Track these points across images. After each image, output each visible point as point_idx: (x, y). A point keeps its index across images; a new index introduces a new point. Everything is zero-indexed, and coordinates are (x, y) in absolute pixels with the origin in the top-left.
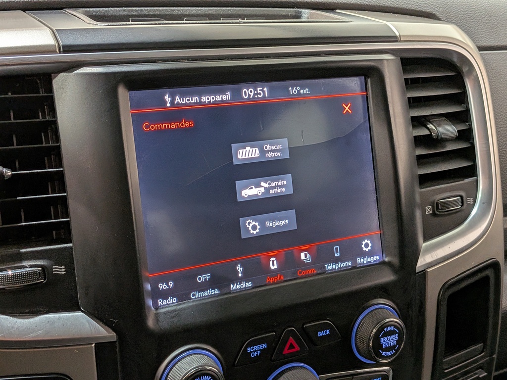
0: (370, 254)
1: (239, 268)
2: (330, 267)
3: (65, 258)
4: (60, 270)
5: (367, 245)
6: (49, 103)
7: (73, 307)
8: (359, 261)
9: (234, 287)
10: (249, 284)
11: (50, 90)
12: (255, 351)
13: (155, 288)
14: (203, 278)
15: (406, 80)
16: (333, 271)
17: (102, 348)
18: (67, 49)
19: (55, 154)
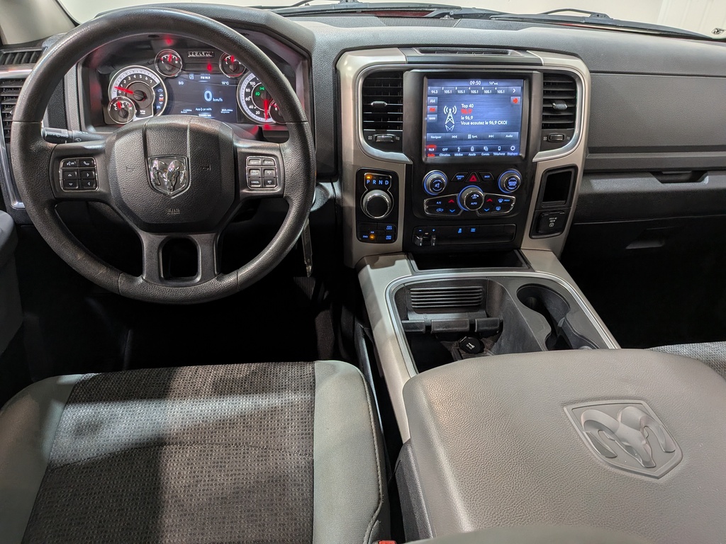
0: (514, 152)
1: (459, 148)
2: (495, 154)
3: (400, 135)
4: (398, 138)
5: (513, 148)
6: (402, 81)
7: (401, 151)
8: (508, 154)
9: (456, 155)
10: (462, 155)
11: (402, 77)
12: (459, 177)
13: (427, 150)
14: (444, 150)
15: (544, 83)
16: (496, 156)
17: (408, 166)
18: (409, 63)
19: (400, 99)
